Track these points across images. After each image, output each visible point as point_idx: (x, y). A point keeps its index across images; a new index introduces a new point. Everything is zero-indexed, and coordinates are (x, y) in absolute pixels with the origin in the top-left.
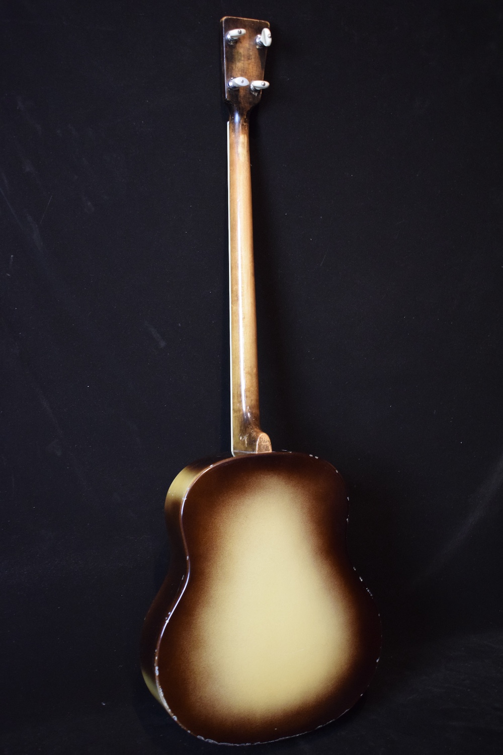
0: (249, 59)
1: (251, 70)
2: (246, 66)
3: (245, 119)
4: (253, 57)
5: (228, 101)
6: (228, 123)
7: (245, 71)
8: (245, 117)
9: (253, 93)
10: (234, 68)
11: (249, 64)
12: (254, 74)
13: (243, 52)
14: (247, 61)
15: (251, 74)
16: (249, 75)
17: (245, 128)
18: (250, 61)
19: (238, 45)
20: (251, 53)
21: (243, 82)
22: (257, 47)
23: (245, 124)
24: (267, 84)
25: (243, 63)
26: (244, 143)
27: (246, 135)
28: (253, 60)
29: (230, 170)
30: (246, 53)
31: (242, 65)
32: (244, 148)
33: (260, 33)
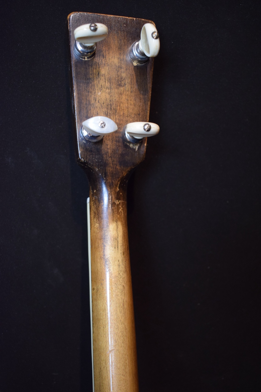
0: (120, 85)
1: (124, 106)
2: (116, 97)
3: (118, 193)
4: (127, 81)
5: (84, 163)
6: (88, 199)
7: (114, 106)
8: (118, 189)
9: (131, 145)
10: (93, 102)
11: (121, 94)
12: (131, 111)
13: (109, 74)
14: (118, 88)
15: (126, 112)
16: (122, 113)
17: (118, 210)
18: (122, 89)
19: (97, 59)
20: (124, 75)
21: (103, 126)
22: (135, 64)
23: (117, 202)
24: (155, 128)
25: (109, 93)
26: (116, 239)
27: (120, 224)
28: (128, 87)
29: (93, 289)
30: (114, 75)
31: (108, 96)
32: (116, 247)
33: (138, 38)
